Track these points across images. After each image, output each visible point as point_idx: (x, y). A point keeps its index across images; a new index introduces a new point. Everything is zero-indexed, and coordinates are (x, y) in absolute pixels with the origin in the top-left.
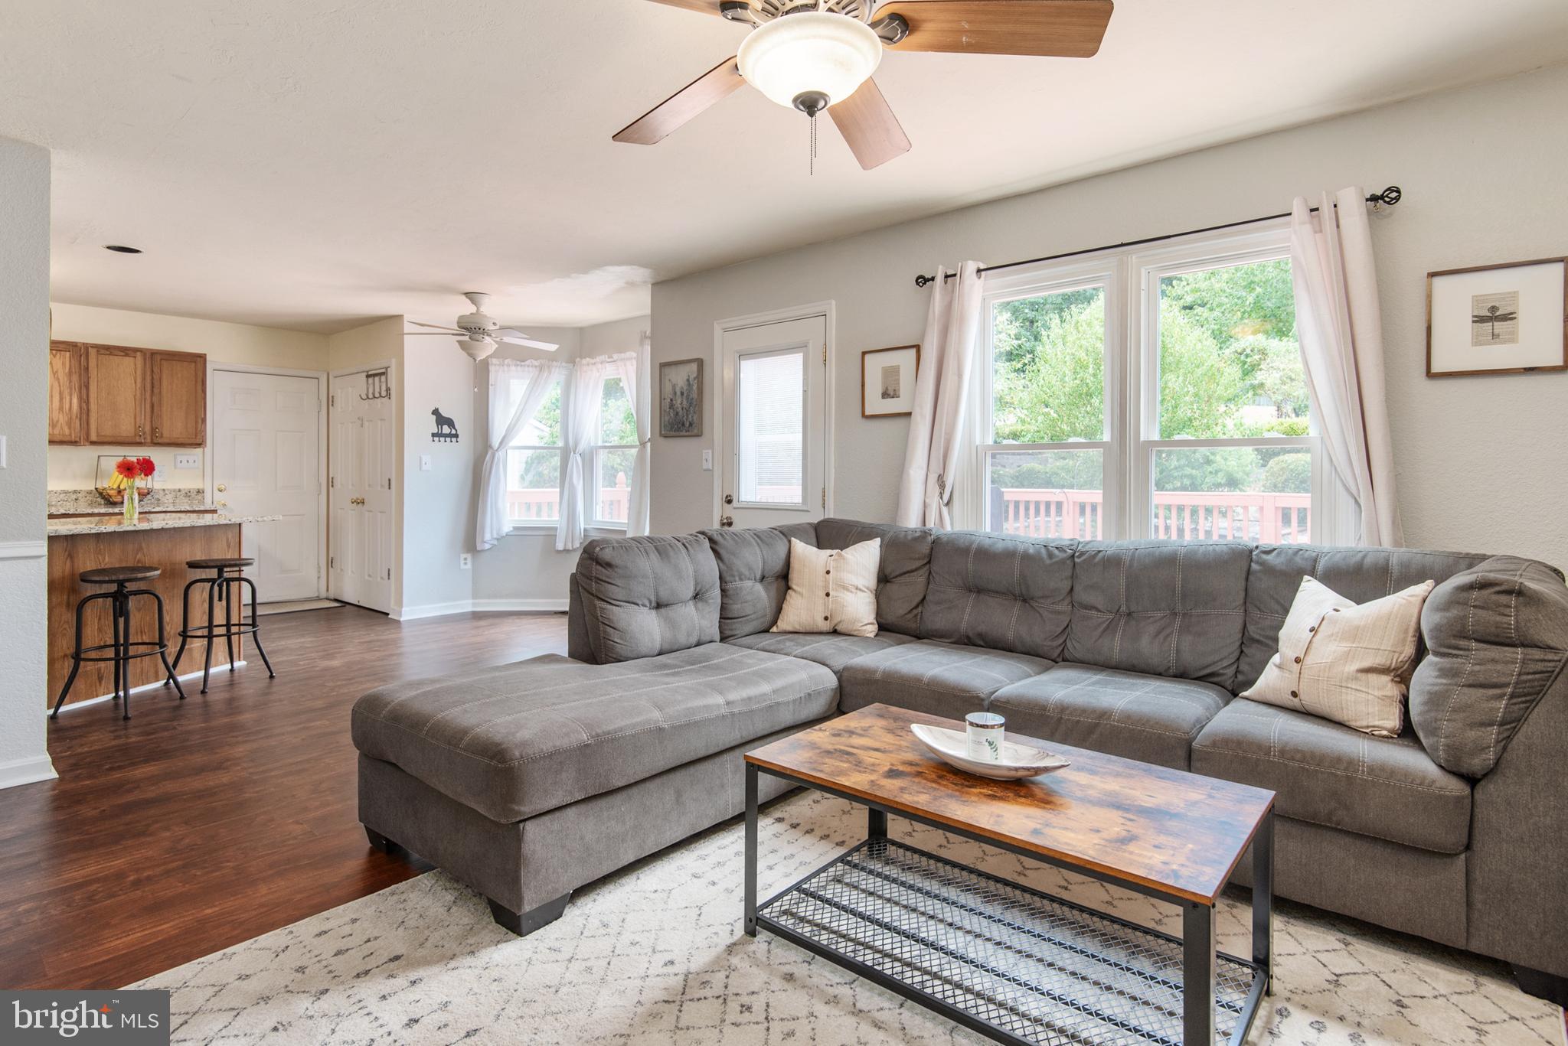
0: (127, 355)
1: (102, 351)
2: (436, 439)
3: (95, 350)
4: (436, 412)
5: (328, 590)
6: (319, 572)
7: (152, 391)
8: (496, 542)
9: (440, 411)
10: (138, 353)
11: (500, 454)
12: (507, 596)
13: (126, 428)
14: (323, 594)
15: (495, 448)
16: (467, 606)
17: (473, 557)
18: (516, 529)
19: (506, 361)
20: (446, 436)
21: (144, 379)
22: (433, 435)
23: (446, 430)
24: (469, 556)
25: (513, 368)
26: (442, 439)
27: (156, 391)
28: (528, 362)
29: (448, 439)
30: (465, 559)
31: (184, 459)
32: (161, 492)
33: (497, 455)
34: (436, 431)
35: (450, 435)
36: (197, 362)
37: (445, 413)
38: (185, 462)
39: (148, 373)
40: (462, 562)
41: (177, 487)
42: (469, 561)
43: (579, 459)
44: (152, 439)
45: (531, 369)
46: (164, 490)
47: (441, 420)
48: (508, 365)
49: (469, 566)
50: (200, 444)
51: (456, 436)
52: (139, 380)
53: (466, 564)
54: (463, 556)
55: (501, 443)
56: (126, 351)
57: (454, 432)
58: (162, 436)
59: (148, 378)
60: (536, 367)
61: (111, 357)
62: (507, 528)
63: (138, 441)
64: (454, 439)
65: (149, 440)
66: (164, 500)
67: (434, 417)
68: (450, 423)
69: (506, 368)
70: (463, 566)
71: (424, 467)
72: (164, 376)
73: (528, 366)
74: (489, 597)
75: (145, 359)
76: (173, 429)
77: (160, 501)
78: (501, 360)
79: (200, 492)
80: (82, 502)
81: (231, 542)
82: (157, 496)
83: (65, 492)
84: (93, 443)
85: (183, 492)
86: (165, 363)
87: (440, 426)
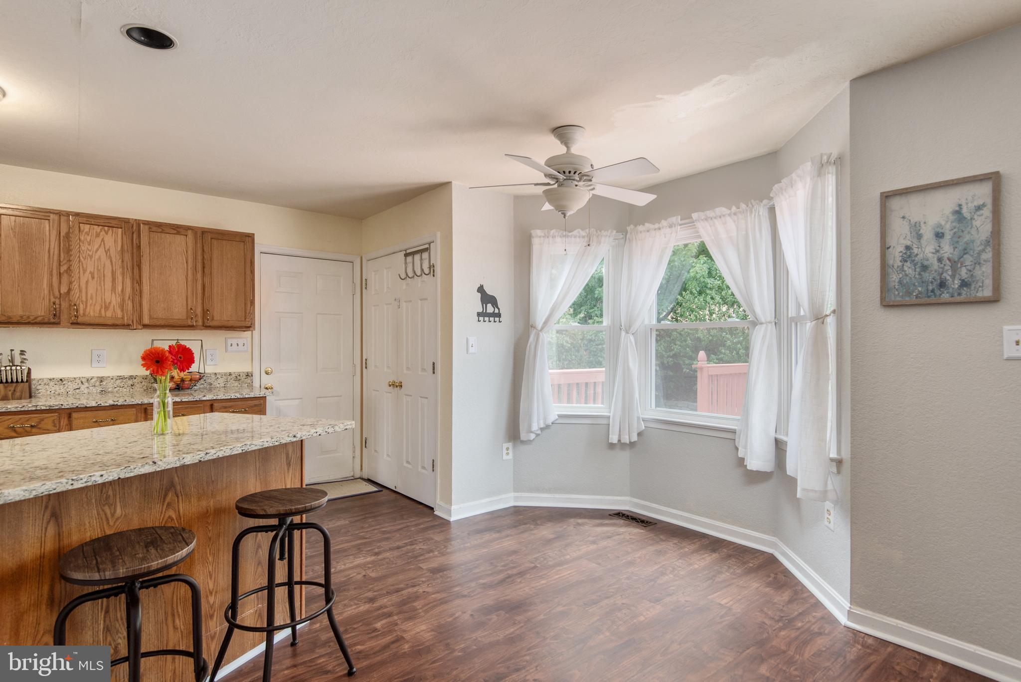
0: (178, 233)
1: (154, 229)
2: (481, 319)
3: (147, 227)
4: (481, 289)
5: (361, 469)
6: (354, 452)
7: (204, 272)
8: (542, 431)
9: (485, 288)
10: (190, 232)
11: (545, 335)
13: (178, 311)
14: (358, 475)
15: (539, 327)
16: (508, 500)
17: (514, 446)
18: (561, 417)
19: (553, 231)
20: (489, 315)
21: (195, 259)
22: (479, 314)
23: (490, 309)
24: (510, 445)
25: (558, 239)
26: (486, 319)
27: (207, 270)
28: (575, 233)
29: (492, 319)
30: (508, 449)
31: (234, 342)
32: (213, 376)
33: (541, 334)
34: (481, 310)
35: (494, 315)
36: (246, 240)
37: (489, 291)
38: (235, 345)
39: (199, 252)
40: (505, 452)
41: (228, 370)
42: (510, 451)
44: (203, 322)
45: (578, 240)
46: (216, 374)
47: (487, 299)
48: (554, 237)
49: (511, 456)
50: (249, 327)
51: (499, 315)
52: (190, 260)
53: (508, 453)
54: (505, 445)
55: (546, 323)
56: (178, 229)
57: (497, 311)
58: (213, 319)
59: (200, 258)
60: (584, 237)
61: (163, 235)
62: (552, 417)
63: (190, 323)
64: (497, 319)
65: (200, 323)
66: (216, 384)
67: (479, 295)
68: (493, 301)
69: (551, 239)
70: (505, 457)
71: (471, 350)
72: (215, 256)
73: (575, 237)
74: (531, 490)
75: (196, 238)
76: (223, 311)
77: (213, 386)
78: (546, 231)
79: (249, 375)
80: (138, 388)
81: (291, 458)
82: (209, 381)
83: (121, 378)
84: (146, 326)
85: (234, 376)
86: (215, 242)
87: (484, 305)
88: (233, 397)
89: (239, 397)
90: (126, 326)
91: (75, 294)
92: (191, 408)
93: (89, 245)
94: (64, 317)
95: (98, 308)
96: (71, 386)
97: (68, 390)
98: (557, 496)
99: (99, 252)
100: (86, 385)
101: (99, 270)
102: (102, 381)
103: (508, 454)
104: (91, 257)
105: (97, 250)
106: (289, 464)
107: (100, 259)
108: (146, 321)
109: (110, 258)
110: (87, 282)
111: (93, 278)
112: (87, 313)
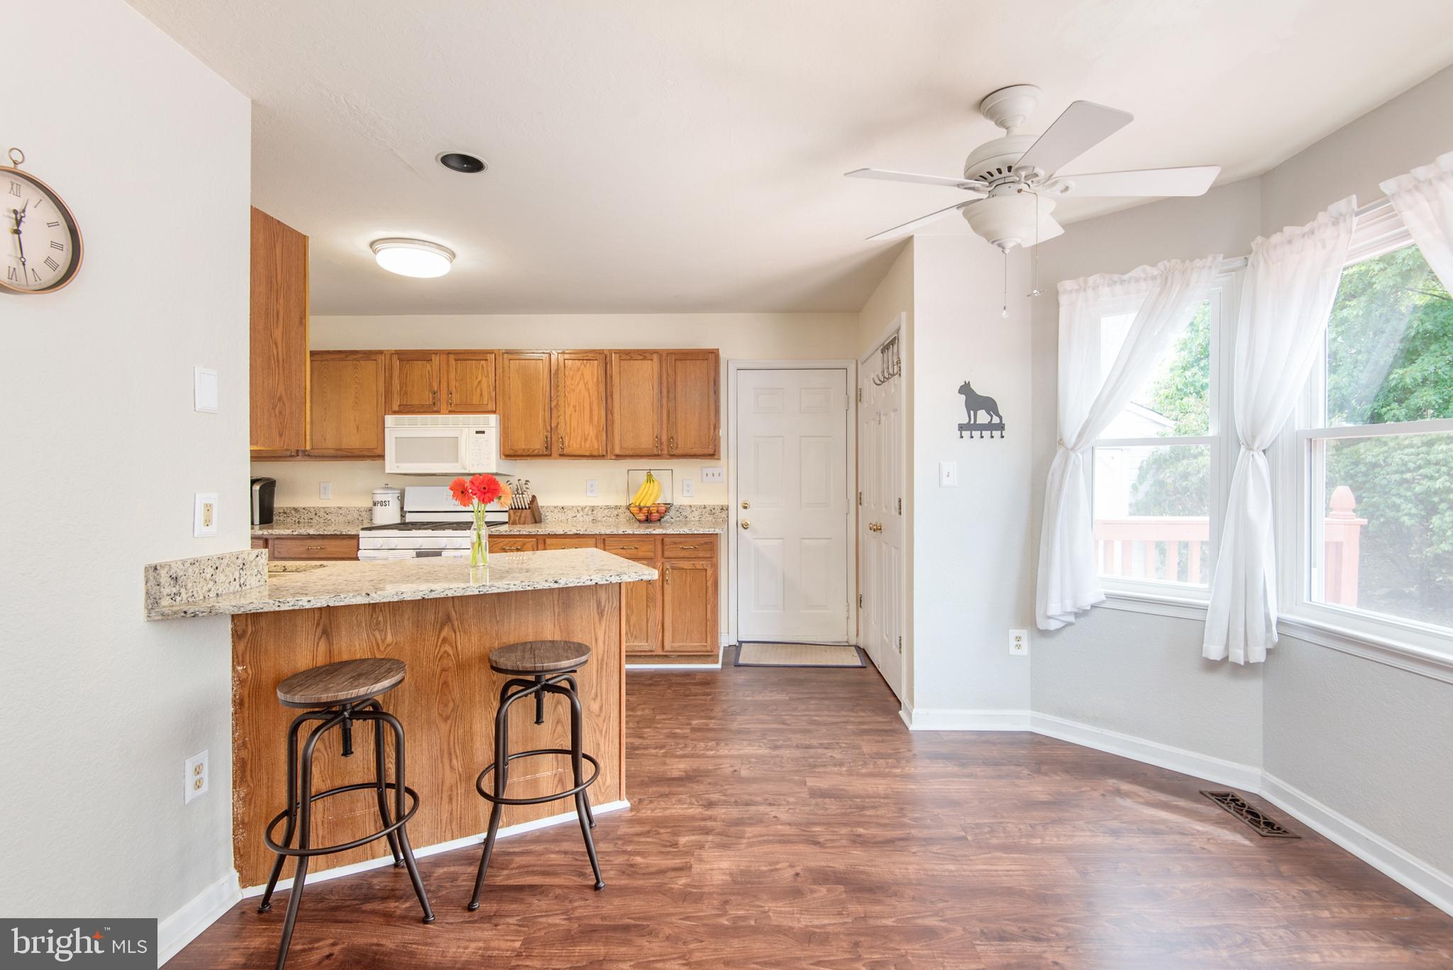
0: (645, 358)
1: (624, 357)
2: (966, 434)
3: (618, 355)
4: (966, 389)
6: (848, 611)
7: (668, 396)
8: (1071, 619)
9: (972, 386)
10: (654, 356)
11: (1078, 458)
12: (1095, 720)
13: (645, 439)
14: (853, 642)
15: (1070, 445)
16: (1020, 720)
17: (1030, 637)
18: (1110, 597)
19: (1091, 280)
20: (982, 428)
21: (660, 383)
22: (962, 428)
23: (983, 417)
24: (1024, 633)
26: (976, 434)
27: (672, 396)
28: (1137, 272)
29: (986, 434)
30: (1018, 639)
31: (710, 471)
32: (688, 509)
33: (1072, 455)
34: (966, 421)
35: (990, 427)
36: (709, 358)
37: (980, 389)
38: (710, 475)
39: (664, 376)
40: (1013, 642)
41: (702, 503)
42: (1025, 643)
43: (1261, 460)
44: (668, 451)
45: (1142, 283)
46: (691, 506)
47: (974, 401)
48: (1095, 288)
49: (1025, 650)
50: (713, 455)
51: (1001, 427)
52: (656, 386)
53: (1020, 647)
54: (1014, 633)
55: (1080, 436)
56: (643, 354)
57: (996, 420)
58: (677, 447)
59: (664, 382)
60: (1154, 278)
61: (631, 362)
63: (656, 453)
64: (997, 433)
65: (666, 452)
66: (691, 518)
67: (963, 397)
68: (990, 405)
69: (1090, 291)
70: (1013, 651)
71: (946, 481)
72: (679, 379)
73: (1137, 280)
75: (661, 362)
76: (688, 436)
77: (688, 519)
78: (1081, 279)
79: (724, 509)
80: (622, 518)
81: (605, 607)
82: (684, 514)
83: (608, 508)
84: (618, 457)
85: (708, 509)
86: (678, 363)
87: (972, 412)
88: (681, 533)
89: (688, 533)
90: (602, 457)
91: (562, 426)
92: (643, 541)
93: (572, 379)
94: (554, 450)
95: (579, 440)
96: (571, 514)
97: (568, 517)
98: (1107, 732)
99: (580, 386)
100: (581, 513)
101: (579, 403)
102: (593, 511)
103: (1018, 647)
104: (573, 390)
105: (578, 384)
106: (601, 614)
107: (580, 392)
108: (617, 451)
109: (588, 390)
110: (571, 415)
111: (575, 411)
112: (571, 445)
